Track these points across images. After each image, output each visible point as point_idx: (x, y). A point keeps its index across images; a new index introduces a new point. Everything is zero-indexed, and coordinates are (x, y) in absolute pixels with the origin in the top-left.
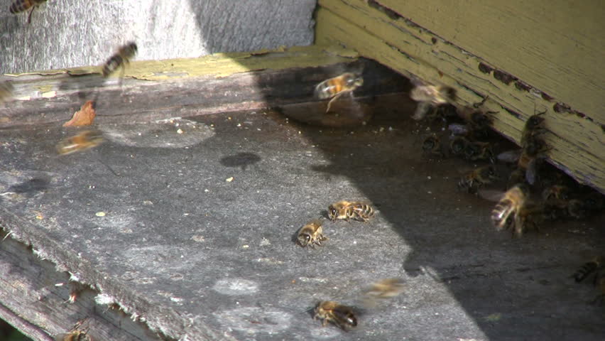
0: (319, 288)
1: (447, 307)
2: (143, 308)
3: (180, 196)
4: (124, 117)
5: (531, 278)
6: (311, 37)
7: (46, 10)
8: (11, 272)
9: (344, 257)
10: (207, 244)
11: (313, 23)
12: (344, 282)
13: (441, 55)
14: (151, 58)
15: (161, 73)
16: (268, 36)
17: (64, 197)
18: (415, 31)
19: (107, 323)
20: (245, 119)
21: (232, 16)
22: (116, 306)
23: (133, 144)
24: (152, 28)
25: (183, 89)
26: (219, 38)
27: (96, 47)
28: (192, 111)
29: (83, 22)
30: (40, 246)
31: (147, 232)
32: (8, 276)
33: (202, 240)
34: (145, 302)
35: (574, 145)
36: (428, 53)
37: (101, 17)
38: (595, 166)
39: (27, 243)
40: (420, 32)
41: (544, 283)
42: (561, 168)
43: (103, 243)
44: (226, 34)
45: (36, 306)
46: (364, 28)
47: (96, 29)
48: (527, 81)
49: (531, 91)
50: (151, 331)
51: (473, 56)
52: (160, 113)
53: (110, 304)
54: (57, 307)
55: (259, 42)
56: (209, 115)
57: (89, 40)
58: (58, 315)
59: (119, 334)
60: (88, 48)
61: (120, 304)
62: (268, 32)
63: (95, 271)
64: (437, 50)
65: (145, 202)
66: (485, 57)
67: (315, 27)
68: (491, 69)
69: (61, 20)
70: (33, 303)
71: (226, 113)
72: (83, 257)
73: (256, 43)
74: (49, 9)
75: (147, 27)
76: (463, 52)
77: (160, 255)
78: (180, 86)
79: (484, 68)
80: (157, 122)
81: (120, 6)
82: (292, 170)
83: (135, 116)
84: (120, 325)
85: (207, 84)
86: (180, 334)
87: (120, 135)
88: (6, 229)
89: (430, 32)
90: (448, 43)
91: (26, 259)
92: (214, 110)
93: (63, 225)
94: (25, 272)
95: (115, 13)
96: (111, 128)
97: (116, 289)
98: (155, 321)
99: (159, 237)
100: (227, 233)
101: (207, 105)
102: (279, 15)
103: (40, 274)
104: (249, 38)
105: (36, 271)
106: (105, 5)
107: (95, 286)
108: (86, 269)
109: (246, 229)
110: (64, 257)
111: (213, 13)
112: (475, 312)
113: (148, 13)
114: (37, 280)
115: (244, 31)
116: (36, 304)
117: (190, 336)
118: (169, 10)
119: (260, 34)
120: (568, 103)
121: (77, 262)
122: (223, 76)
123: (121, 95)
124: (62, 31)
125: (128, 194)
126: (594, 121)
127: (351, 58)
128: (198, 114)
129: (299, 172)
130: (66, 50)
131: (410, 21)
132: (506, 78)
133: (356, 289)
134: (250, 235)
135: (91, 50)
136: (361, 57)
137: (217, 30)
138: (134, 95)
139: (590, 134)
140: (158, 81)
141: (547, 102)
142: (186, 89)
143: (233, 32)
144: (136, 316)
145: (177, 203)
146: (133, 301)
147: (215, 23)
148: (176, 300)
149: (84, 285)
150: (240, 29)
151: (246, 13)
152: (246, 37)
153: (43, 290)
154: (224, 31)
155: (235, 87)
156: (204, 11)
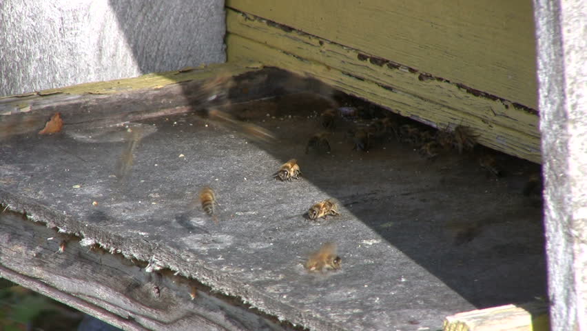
0: (251, 218)
1: (351, 222)
2: (119, 241)
3: (136, 170)
4: (84, 124)
5: (413, 198)
6: (224, 58)
7: (16, 48)
8: (10, 240)
9: (268, 197)
10: (162, 198)
11: (225, 46)
12: (271, 213)
13: (327, 53)
14: (101, 80)
15: (111, 88)
16: (191, 59)
17: (47, 178)
18: (306, 39)
19: (90, 262)
20: (179, 119)
21: (161, 45)
22: (97, 245)
23: (94, 141)
24: (100, 57)
25: (129, 100)
26: (153, 63)
27: (57, 75)
28: (138, 116)
29: (46, 56)
30: (32, 212)
31: (114, 194)
32: (8, 243)
33: (157, 196)
34: (119, 238)
35: (437, 104)
36: (317, 53)
37: (59, 51)
38: (455, 117)
39: (22, 212)
40: (310, 38)
41: (424, 200)
42: (428, 123)
43: (82, 204)
44: (158, 59)
45: (33, 262)
46: (265, 44)
47: (57, 61)
48: (397, 61)
49: (400, 68)
50: (126, 258)
51: (353, 49)
52: (113, 119)
53: (92, 245)
54: (50, 259)
55: (184, 64)
56: (150, 119)
57: (51, 69)
58: (51, 265)
59: (100, 269)
60: (51, 76)
61: (100, 243)
62: (190, 56)
63: (78, 222)
64: (324, 50)
65: (110, 176)
66: (362, 48)
67: (226, 50)
68: (368, 57)
69: (29, 55)
70: (30, 261)
71: (163, 116)
72: (68, 214)
73: (182, 65)
74: (18, 46)
75: (96, 57)
76: (345, 48)
77: (127, 208)
78: (127, 97)
79: (362, 57)
80: (111, 126)
81: (73, 41)
82: (221, 148)
83: (93, 123)
84: (101, 262)
85: (147, 94)
86: (149, 256)
87: (83, 137)
88: (5, 204)
89: (318, 37)
90: (332, 43)
91: (22, 228)
92: (154, 115)
93: (48, 196)
94: (22, 237)
95: (70, 47)
96: (76, 132)
97: (96, 232)
98: (129, 250)
99: (124, 197)
100: (176, 190)
101: (148, 111)
102: (198, 42)
103: (34, 236)
104: (176, 61)
105: (31, 235)
106: (62, 41)
107: (79, 233)
108: (71, 221)
109: (190, 186)
110: (53, 216)
111: (147, 43)
112: (373, 223)
113: (96, 47)
114: (32, 242)
115: (171, 55)
116: (32, 261)
117: (157, 256)
118: (112, 43)
119: (184, 58)
120: (430, 72)
121: (63, 217)
122: (159, 87)
123: (81, 107)
124: (30, 64)
125: (96, 172)
126: (451, 82)
127: (257, 68)
128: (142, 118)
129: (226, 148)
130: (35, 78)
131: (301, 31)
132: (380, 62)
133: (280, 216)
134: (194, 190)
135: (54, 77)
136: (265, 67)
137: (150, 56)
138: (91, 106)
139: (449, 93)
140: (109, 94)
141: (413, 74)
142: (131, 99)
143: (163, 57)
144: (114, 249)
145: (134, 174)
146: (110, 239)
147: (148, 51)
148: (143, 234)
149: (71, 234)
150: (169, 54)
151: (172, 42)
152: (174, 61)
153: (37, 248)
154: (156, 57)
155: (169, 96)
156: (139, 42)
